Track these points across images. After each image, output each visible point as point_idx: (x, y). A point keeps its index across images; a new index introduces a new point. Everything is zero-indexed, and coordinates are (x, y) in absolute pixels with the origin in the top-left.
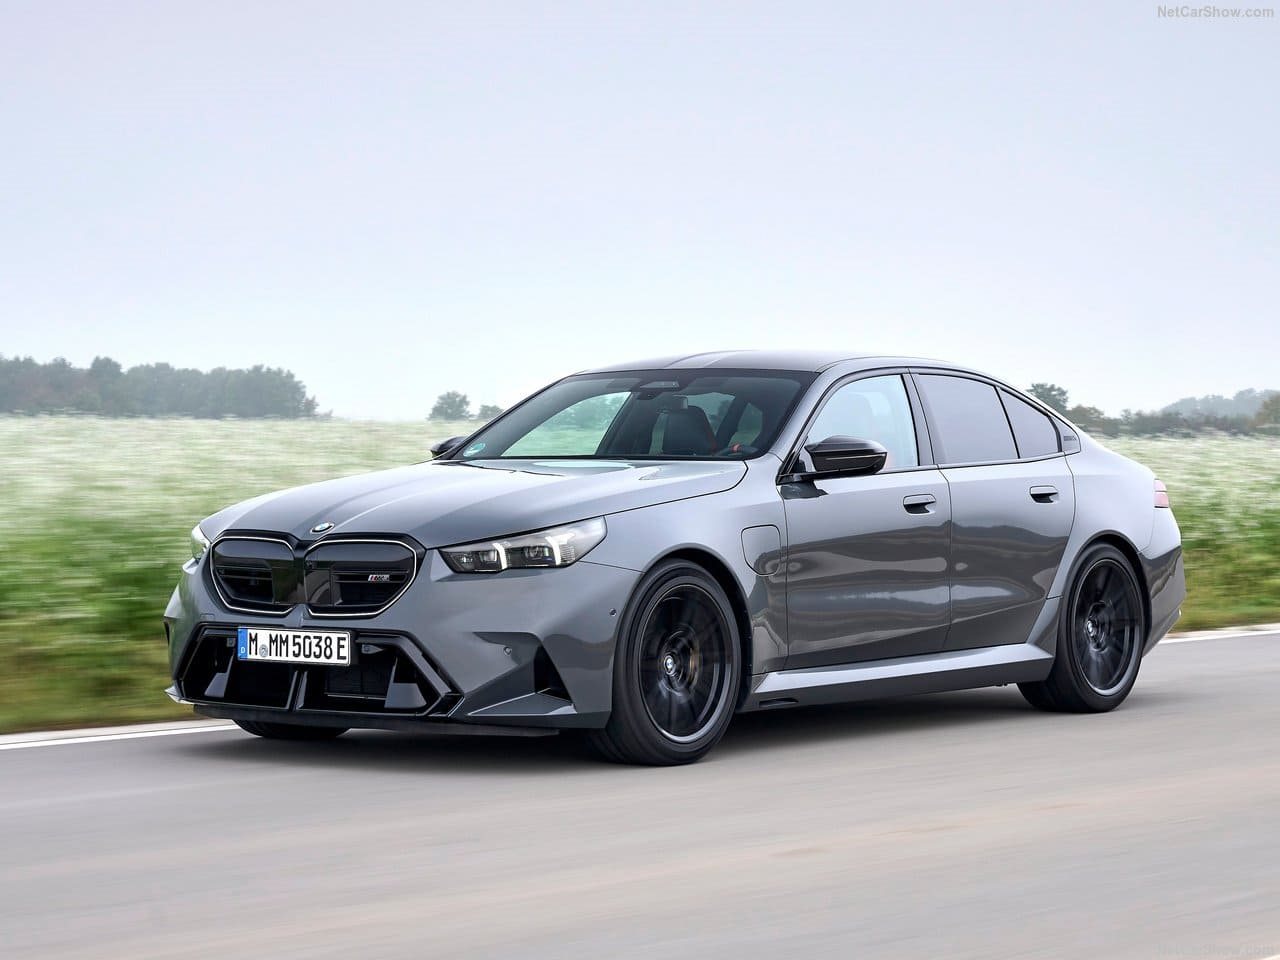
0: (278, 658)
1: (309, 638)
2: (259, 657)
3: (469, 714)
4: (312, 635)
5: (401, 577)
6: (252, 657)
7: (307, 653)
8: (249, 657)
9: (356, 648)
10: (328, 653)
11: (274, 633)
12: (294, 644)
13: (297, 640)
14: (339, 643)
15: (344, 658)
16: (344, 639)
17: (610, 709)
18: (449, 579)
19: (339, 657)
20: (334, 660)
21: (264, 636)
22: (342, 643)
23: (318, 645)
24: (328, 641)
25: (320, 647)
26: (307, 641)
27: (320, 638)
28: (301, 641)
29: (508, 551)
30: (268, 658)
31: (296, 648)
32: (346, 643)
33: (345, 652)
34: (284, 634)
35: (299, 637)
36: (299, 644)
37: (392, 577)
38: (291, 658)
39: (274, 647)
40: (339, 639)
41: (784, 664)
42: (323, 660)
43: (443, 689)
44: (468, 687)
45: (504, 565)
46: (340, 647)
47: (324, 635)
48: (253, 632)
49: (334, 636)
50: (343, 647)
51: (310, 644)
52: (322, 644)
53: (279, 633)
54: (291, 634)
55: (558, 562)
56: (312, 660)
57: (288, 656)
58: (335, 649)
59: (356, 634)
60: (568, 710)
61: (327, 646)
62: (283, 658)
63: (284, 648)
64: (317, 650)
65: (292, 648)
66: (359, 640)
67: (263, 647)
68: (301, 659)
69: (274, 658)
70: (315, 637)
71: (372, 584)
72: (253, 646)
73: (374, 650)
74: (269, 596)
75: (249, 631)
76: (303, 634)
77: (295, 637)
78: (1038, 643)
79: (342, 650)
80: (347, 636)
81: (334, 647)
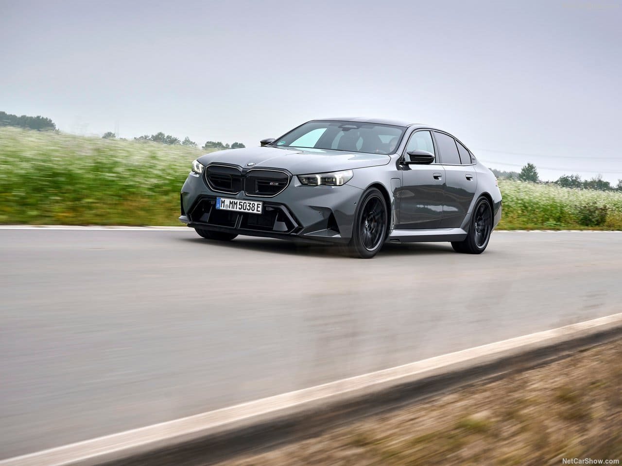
0: (233, 209)
2: (225, 208)
3: (305, 235)
4: (247, 202)
5: (283, 184)
6: (222, 208)
7: (245, 208)
8: (221, 208)
9: (264, 208)
10: (253, 209)
11: (232, 200)
12: (240, 205)
13: (241, 204)
15: (259, 211)
17: (351, 237)
18: (300, 186)
19: (257, 211)
20: (255, 212)
21: (227, 201)
22: (259, 206)
23: (249, 206)
24: (253, 205)
25: (250, 207)
26: (245, 204)
27: (250, 203)
28: (242, 204)
29: (322, 178)
30: (228, 209)
31: (240, 207)
32: (260, 206)
33: (260, 209)
34: (236, 201)
36: (241, 205)
37: (279, 184)
38: (238, 210)
39: (231, 206)
40: (258, 204)
41: (398, 227)
42: (251, 211)
43: (296, 225)
44: (305, 225)
45: (319, 183)
46: (258, 207)
47: (252, 203)
48: (223, 200)
49: (256, 203)
51: (246, 205)
52: (251, 206)
53: (234, 200)
54: (239, 201)
55: (338, 184)
56: (246, 211)
57: (237, 209)
58: (256, 208)
59: (264, 203)
60: (338, 236)
61: (253, 207)
62: (235, 210)
63: (235, 206)
64: (249, 209)
65: (238, 206)
66: (266, 205)
67: (227, 205)
68: (242, 210)
69: (231, 209)
71: (271, 185)
72: (223, 205)
73: (271, 209)
74: (229, 187)
75: (221, 199)
76: (243, 202)
77: (240, 202)
78: (464, 229)
79: (258, 208)
80: (261, 203)
81: (256, 207)
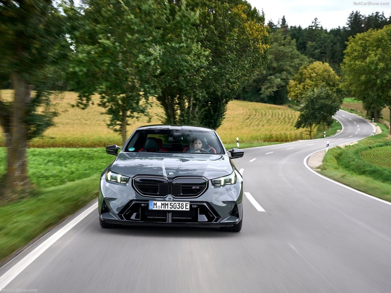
0: (165, 209)
1: (176, 204)
2: (157, 209)
3: (222, 222)
4: (177, 203)
5: (203, 187)
6: (155, 209)
7: (175, 207)
8: (153, 209)
9: (191, 206)
11: (163, 203)
13: (171, 204)
14: (186, 205)
15: (188, 209)
16: (188, 204)
19: (186, 208)
20: (184, 209)
21: (159, 204)
22: (187, 205)
23: (179, 205)
24: (182, 204)
25: (180, 206)
26: (175, 205)
27: (180, 204)
28: (173, 204)
30: (161, 209)
31: (171, 207)
33: (188, 207)
34: (167, 203)
35: (172, 203)
38: (169, 209)
39: (163, 206)
40: (186, 204)
42: (180, 209)
43: (216, 216)
44: (222, 215)
47: (181, 203)
48: (155, 202)
49: (184, 203)
50: (187, 206)
51: (176, 205)
52: (180, 205)
53: (165, 202)
54: (169, 203)
55: (233, 183)
56: (177, 209)
57: (168, 208)
59: (191, 202)
60: (238, 220)
61: (182, 206)
62: (166, 209)
63: (167, 206)
64: (179, 207)
65: (169, 206)
66: (192, 204)
67: (159, 206)
68: (173, 209)
69: (163, 209)
70: (178, 203)
71: (194, 189)
72: (155, 206)
73: (196, 206)
75: (153, 202)
76: (173, 203)
77: (170, 203)
79: (187, 207)
80: (189, 203)
81: (184, 206)
